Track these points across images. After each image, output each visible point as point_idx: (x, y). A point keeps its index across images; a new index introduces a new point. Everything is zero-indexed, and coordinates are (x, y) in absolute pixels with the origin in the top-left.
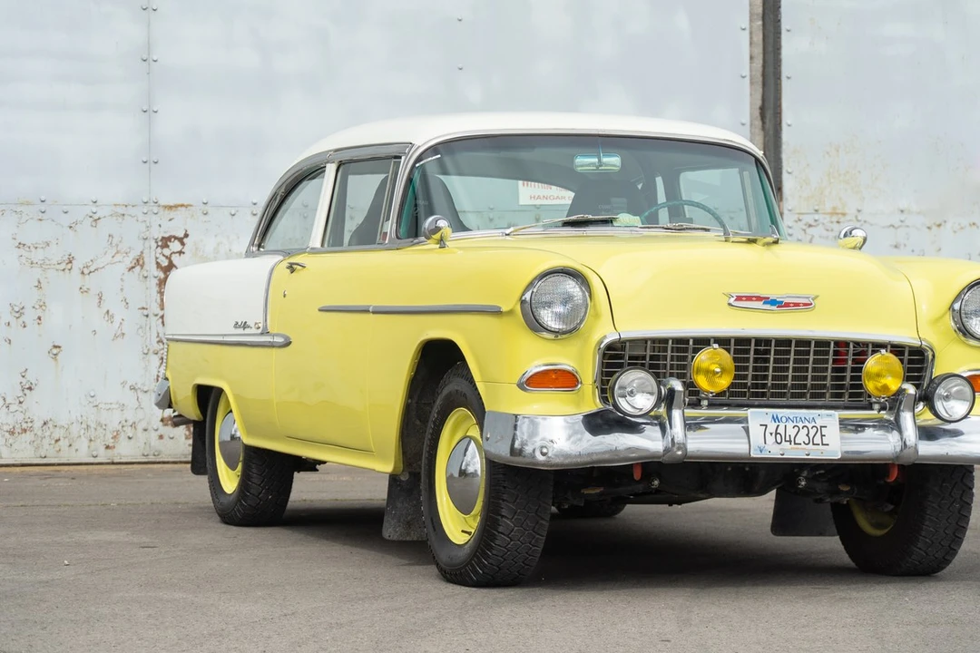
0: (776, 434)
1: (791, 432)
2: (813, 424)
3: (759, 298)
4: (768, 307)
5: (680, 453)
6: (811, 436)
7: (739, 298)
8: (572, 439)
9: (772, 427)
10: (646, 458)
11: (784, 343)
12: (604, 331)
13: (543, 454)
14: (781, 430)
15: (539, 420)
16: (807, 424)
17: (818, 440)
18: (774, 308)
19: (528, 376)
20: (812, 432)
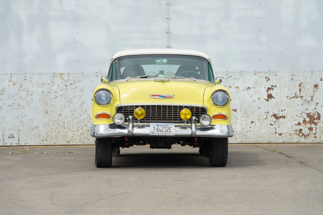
0: (157, 129)
1: (161, 129)
2: (168, 127)
3: (158, 96)
4: (160, 98)
5: (130, 134)
6: (167, 130)
7: (153, 96)
8: (106, 130)
9: (156, 127)
10: (123, 135)
11: (165, 107)
12: (118, 104)
13: (97, 134)
14: (159, 128)
15: (99, 126)
16: (166, 127)
17: (168, 131)
18: (162, 98)
19: (98, 114)
20: (167, 129)
